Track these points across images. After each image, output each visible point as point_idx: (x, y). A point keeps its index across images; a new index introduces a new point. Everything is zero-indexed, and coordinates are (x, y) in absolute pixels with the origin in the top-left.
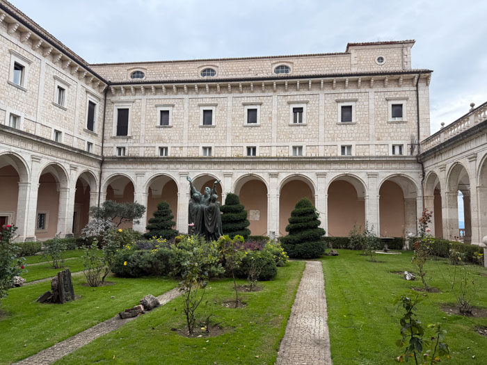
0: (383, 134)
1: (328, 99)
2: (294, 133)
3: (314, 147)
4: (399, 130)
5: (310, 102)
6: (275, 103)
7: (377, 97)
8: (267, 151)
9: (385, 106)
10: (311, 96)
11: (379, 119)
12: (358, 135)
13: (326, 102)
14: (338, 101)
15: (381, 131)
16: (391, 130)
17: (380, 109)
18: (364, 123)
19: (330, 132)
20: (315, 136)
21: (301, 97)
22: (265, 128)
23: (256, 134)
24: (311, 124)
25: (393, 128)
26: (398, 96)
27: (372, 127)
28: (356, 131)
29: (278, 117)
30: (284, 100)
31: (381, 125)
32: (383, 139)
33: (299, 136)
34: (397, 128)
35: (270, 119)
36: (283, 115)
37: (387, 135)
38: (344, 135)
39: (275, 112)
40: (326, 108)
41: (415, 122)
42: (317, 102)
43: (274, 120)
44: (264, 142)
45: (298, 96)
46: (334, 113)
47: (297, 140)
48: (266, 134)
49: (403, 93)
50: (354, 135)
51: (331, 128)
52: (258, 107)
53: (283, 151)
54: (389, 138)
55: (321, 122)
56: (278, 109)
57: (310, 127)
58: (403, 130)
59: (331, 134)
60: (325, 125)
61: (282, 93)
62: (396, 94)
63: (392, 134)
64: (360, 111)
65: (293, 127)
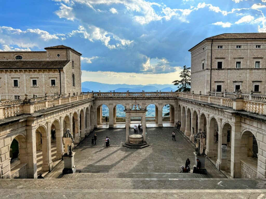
0: (48, 91)
1: (27, 77)
2: (15, 90)
3: (23, 96)
4: (54, 90)
5: (21, 78)
6: (6, 78)
7: (46, 77)
8: (5, 98)
9: (49, 80)
10: (21, 76)
11: (47, 85)
12: (39, 91)
13: (26, 78)
14: (31, 78)
15: (48, 90)
16: (51, 90)
17: (47, 82)
18: (41, 87)
19: (29, 90)
20: (23, 92)
21: (17, 76)
22: (3, 88)
25: (52, 89)
26: (53, 77)
27: (44, 88)
28: (38, 90)
29: (8, 83)
30: (10, 77)
31: (47, 88)
33: (17, 92)
34: (53, 89)
35: (5, 84)
36: (10, 83)
37: (49, 92)
38: (34, 91)
40: (26, 80)
41: (60, 87)
42: (23, 78)
43: (6, 85)
44: (3, 94)
45: (15, 75)
46: (30, 82)
47: (16, 93)
48: (3, 90)
49: (55, 75)
50: (38, 92)
53: (11, 98)
54: (50, 93)
55: (25, 86)
56: (7, 80)
57: (21, 88)
58: (55, 90)
59: (29, 91)
60: (27, 87)
61: (9, 74)
62: (53, 76)
63: (52, 91)
64: (40, 82)
65: (14, 88)
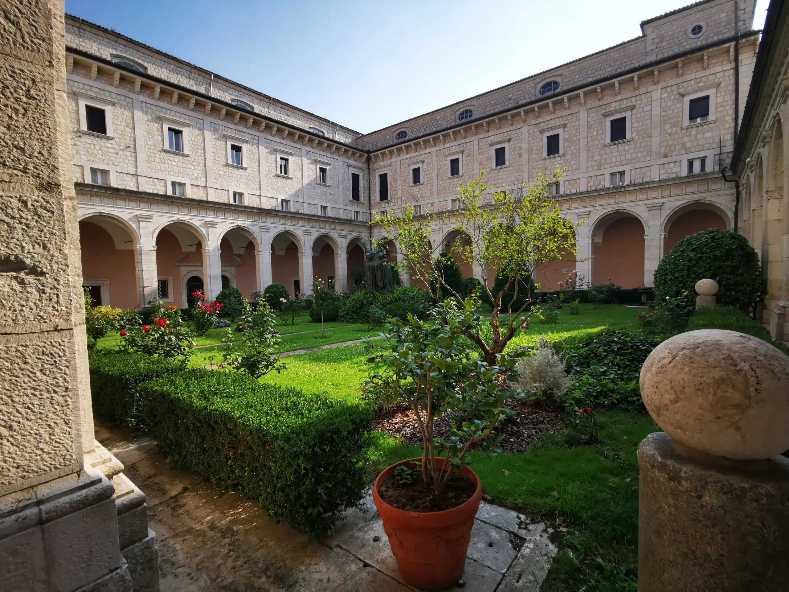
0: (673, 148)
1: (592, 115)
2: (549, 167)
3: (573, 182)
4: (700, 136)
5: (569, 125)
6: (525, 135)
7: (666, 95)
9: (678, 105)
10: (570, 117)
11: (667, 126)
12: (634, 156)
13: (589, 119)
14: (605, 116)
15: (671, 143)
16: (686, 139)
17: (670, 112)
18: (643, 138)
19: (595, 158)
20: (574, 167)
21: (557, 120)
22: (515, 168)
23: (505, 176)
24: (570, 153)
25: (690, 135)
26: (701, 85)
27: (655, 140)
28: (631, 151)
29: (530, 151)
30: (536, 130)
31: (671, 134)
32: (674, 154)
34: (698, 134)
35: (520, 155)
36: (534, 148)
37: (679, 147)
38: (614, 159)
39: (525, 146)
40: (589, 127)
41: (730, 119)
42: (577, 123)
43: (525, 156)
45: (553, 121)
46: (600, 132)
48: (516, 174)
49: (712, 77)
50: (628, 157)
51: (597, 154)
52: (506, 145)
54: (683, 152)
55: (583, 149)
56: (529, 142)
57: (568, 157)
58: (709, 135)
59: (596, 161)
60: (588, 151)
61: (534, 122)
62: (700, 82)
63: (688, 145)
64: (638, 122)
65: (548, 162)
